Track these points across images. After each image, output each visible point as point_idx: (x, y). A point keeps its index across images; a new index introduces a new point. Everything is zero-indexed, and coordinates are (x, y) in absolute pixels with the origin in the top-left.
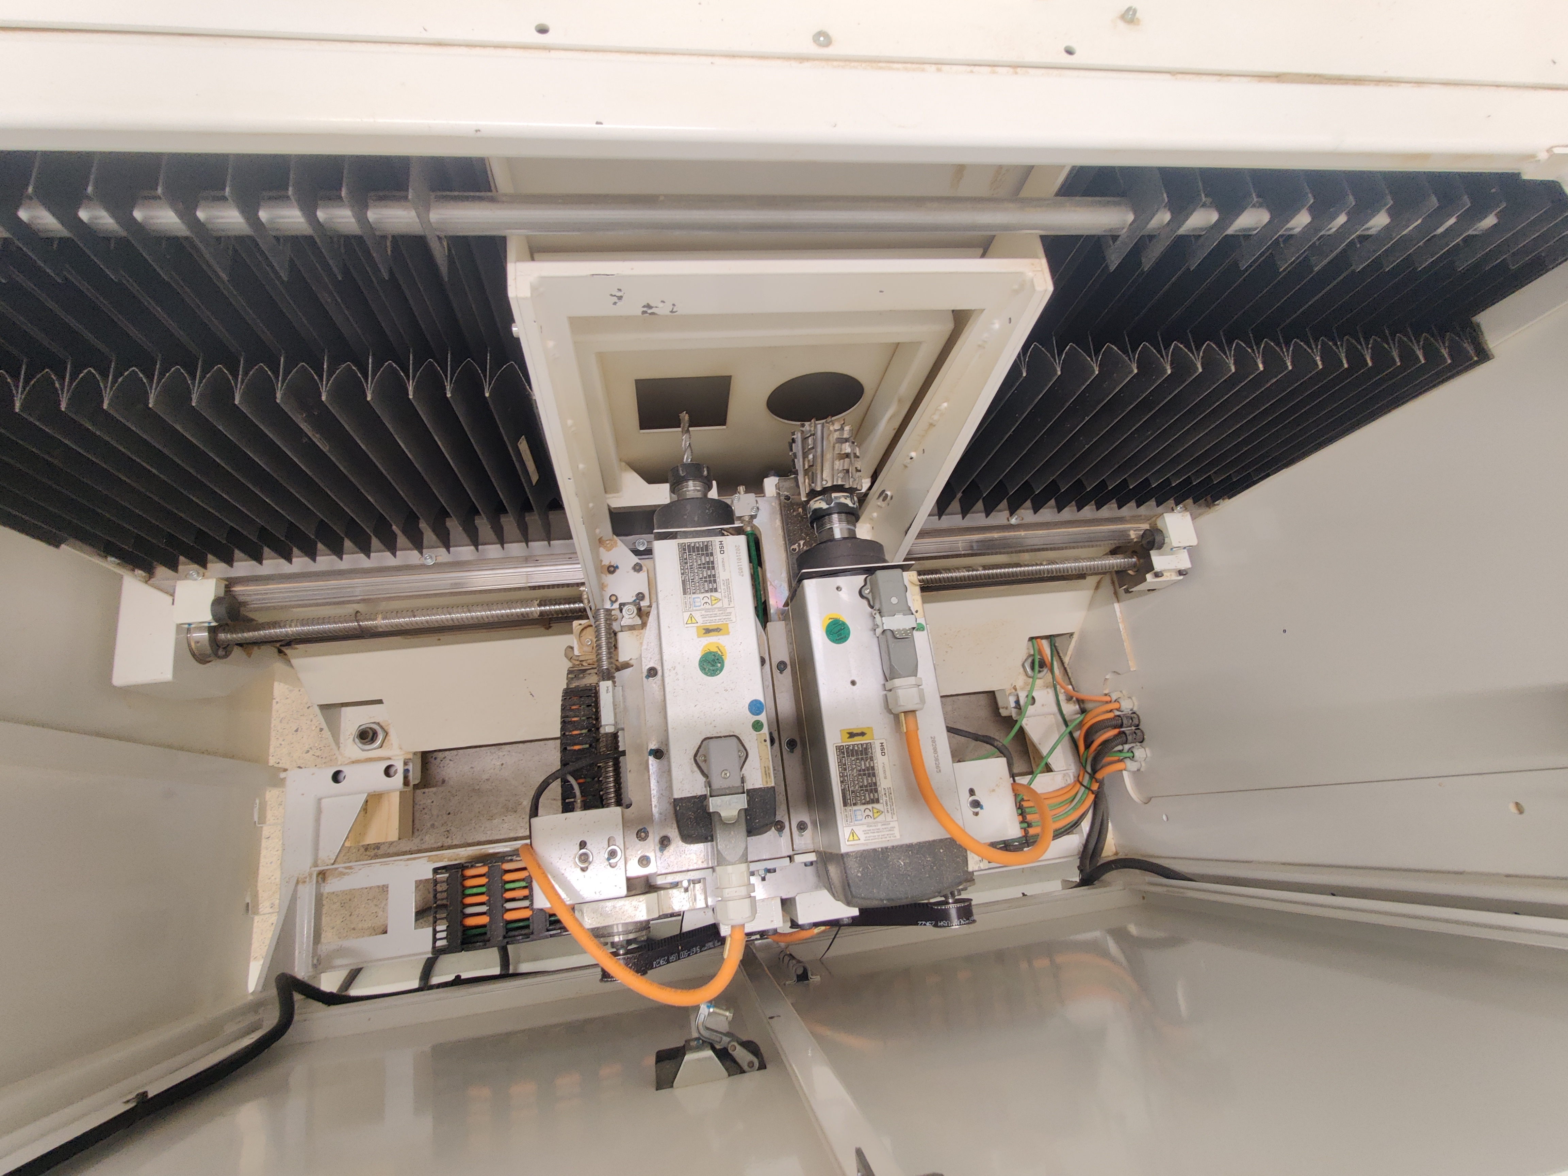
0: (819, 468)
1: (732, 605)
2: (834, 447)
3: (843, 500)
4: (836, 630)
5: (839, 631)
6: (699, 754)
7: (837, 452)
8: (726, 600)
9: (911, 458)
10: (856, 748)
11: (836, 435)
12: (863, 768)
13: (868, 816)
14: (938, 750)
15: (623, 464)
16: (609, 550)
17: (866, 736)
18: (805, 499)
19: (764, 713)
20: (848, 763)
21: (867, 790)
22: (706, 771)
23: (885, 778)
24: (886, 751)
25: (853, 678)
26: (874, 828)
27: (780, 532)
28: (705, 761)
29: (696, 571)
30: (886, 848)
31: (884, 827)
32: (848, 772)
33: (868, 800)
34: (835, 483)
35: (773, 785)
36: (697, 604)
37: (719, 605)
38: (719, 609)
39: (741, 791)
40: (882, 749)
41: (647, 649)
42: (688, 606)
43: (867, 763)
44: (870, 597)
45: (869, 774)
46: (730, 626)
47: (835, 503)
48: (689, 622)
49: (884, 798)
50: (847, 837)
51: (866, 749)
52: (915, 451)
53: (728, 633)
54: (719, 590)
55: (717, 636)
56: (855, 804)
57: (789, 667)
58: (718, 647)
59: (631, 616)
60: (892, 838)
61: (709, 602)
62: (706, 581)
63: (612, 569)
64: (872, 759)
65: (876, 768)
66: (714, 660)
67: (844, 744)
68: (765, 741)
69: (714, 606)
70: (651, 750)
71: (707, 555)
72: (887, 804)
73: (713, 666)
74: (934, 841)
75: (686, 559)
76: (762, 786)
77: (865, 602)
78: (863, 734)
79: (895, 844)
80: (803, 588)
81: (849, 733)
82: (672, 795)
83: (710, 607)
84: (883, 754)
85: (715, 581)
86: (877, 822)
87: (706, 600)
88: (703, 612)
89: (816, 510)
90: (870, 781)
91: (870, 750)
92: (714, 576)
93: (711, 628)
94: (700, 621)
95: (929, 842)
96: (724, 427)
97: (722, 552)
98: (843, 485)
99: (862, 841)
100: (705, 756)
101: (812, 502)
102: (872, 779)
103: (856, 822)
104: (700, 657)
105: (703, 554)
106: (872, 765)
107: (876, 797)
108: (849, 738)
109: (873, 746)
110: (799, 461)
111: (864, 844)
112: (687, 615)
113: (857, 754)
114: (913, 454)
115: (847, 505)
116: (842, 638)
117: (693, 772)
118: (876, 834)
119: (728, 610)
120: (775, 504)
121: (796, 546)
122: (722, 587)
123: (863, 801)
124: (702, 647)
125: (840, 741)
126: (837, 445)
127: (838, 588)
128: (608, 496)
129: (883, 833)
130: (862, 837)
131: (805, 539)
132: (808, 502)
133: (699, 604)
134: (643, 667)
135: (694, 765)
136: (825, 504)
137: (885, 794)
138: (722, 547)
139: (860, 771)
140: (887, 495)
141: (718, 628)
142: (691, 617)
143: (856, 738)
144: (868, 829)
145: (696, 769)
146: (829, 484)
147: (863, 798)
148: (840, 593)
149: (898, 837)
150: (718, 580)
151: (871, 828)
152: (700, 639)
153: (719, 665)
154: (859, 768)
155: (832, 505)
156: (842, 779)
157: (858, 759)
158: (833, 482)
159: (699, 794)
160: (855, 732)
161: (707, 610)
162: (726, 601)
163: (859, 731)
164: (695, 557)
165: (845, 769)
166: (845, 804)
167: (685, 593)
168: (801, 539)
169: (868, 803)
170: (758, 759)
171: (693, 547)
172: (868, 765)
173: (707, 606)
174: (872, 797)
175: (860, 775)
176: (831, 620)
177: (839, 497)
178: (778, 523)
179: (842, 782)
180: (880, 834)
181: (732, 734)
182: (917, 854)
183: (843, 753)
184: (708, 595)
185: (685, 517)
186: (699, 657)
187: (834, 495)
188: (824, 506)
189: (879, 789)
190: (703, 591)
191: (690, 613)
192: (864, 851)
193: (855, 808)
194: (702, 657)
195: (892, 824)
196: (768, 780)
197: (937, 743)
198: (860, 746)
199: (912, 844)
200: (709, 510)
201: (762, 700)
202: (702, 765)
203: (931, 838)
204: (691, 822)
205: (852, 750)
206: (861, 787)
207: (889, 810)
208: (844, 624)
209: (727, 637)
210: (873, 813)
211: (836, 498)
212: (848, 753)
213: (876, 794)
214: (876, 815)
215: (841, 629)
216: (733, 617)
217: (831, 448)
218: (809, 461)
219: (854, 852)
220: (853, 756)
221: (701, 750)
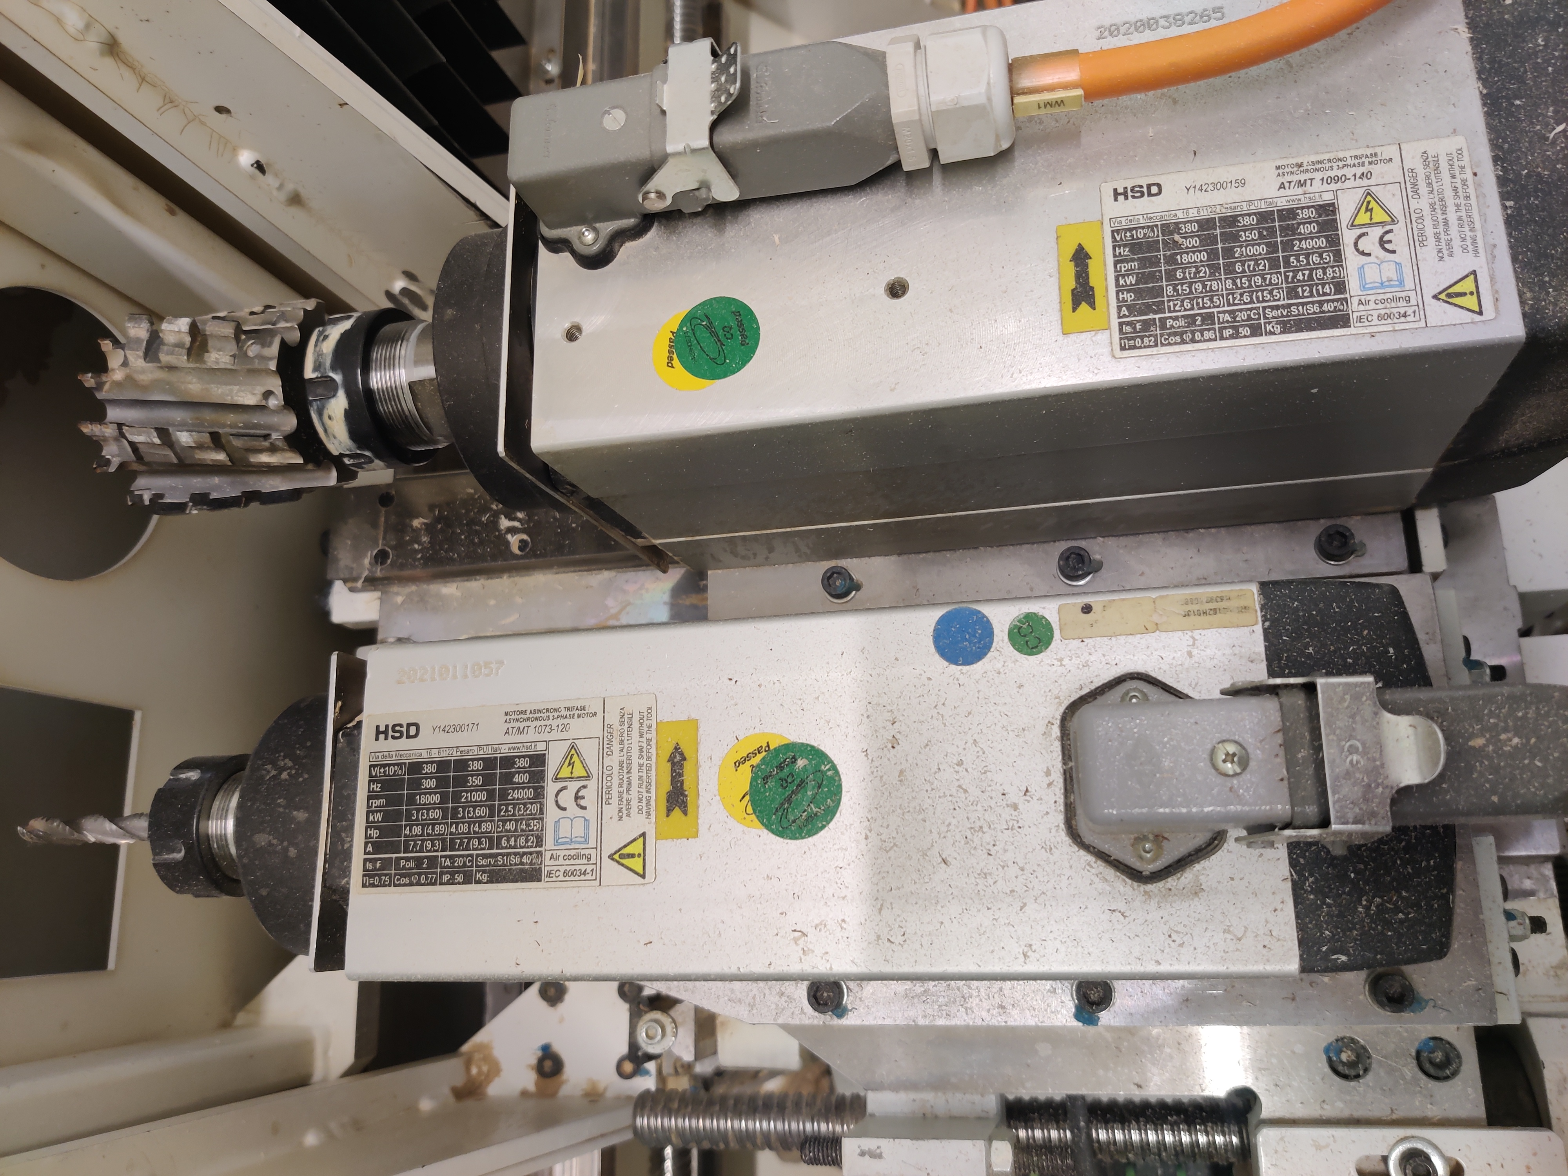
0: (231, 418)
1: (597, 707)
2: (171, 368)
3: (328, 347)
4: (708, 342)
5: (714, 334)
6: (1137, 865)
7: (181, 359)
8: (574, 723)
9: (259, 166)
10: (1132, 280)
11: (137, 360)
12: (1204, 256)
13: (1382, 242)
14: (1144, 16)
15: (241, 1018)
16: (495, 1069)
17: (1088, 248)
18: (334, 474)
19: (988, 610)
20: (1186, 309)
21: (1288, 246)
22: (1200, 839)
23: (1241, 183)
24: (1144, 182)
25: (881, 291)
26: (1428, 223)
27: (476, 585)
28: (1159, 839)
29: (464, 828)
30: (1502, 181)
31: (1423, 189)
32: (1220, 310)
33: (1322, 242)
34: (273, 366)
35: (1254, 588)
36: (579, 830)
37: (589, 751)
38: (604, 749)
39: (1299, 700)
40: (1138, 192)
41: (752, 1006)
42: (581, 865)
43: (1186, 243)
44: (608, 227)
45: (1226, 237)
46: (665, 715)
47: (333, 368)
48: (636, 864)
49: (1317, 186)
50: (1468, 316)
51: (1135, 247)
52: (235, 150)
53: (693, 724)
54: (541, 747)
55: (697, 765)
56: (1340, 287)
57: (844, 563)
58: (738, 764)
59: (669, 1028)
60: (1466, 162)
61: (573, 786)
62: (503, 795)
63: (548, 1064)
64: (1171, 228)
65: (1205, 214)
66: (784, 782)
67: (1115, 322)
68: (1087, 609)
69: (594, 769)
70: (1078, 1016)
71: (415, 784)
72: (1337, 179)
73: (802, 784)
74: (1472, 25)
75: (419, 861)
76: (1259, 629)
77: (628, 250)
78: (1081, 257)
79: (1484, 153)
80: (561, 455)
81: (1076, 306)
82: (1281, 979)
83: (592, 784)
84: (1153, 190)
85: (508, 762)
86: (1408, 213)
87: (566, 799)
88: (611, 810)
89: (354, 434)
90: (1255, 235)
91: (1140, 234)
92: (489, 763)
93: (667, 787)
94: (637, 823)
95: (1475, 42)
96: (138, 716)
97: (411, 730)
98: (284, 345)
99: (1480, 264)
100: (1141, 839)
101: (334, 449)
102: (1246, 229)
103: (1409, 284)
104: (765, 833)
105: (411, 800)
106: (1194, 227)
107: (1312, 213)
108: (1093, 305)
109: (1124, 224)
110: (217, 488)
111: (1492, 258)
112: (610, 869)
113: (1152, 277)
114: (246, 158)
115: (345, 336)
116: (740, 325)
117: (1197, 891)
118: (1452, 217)
119: (613, 718)
120: (400, 594)
121: (514, 540)
122: (531, 736)
123: (1328, 257)
124: (732, 823)
125: (1103, 337)
126: (164, 358)
127: (572, 334)
128: (318, 1074)
129: (1449, 193)
130: (1462, 263)
131: (496, 515)
132: (337, 461)
133: (579, 824)
134: (807, 1022)
135: (1171, 882)
136: (333, 401)
137: (1301, 184)
138: (395, 731)
139: (1214, 269)
140: (405, 291)
141: (671, 759)
142: (620, 856)
143: (1094, 280)
144: (1431, 241)
145: (1187, 877)
146: (276, 384)
147: (1315, 258)
148: (586, 328)
149: (1459, 141)
150: (505, 751)
151: (1429, 231)
152: (702, 829)
153: (801, 763)
154: (1205, 271)
155: (338, 377)
156: (1246, 331)
157: (1171, 276)
158: (268, 372)
159: (1284, 868)
160: (1071, 283)
161: (604, 798)
162: (578, 728)
163: (1070, 269)
164: (417, 830)
165: (1209, 318)
166: (1340, 320)
167: (532, 875)
168: (495, 523)
169: (1334, 242)
170: (1150, 639)
171: (383, 832)
172: (1195, 242)
173: (590, 795)
174: (1313, 228)
175: (1229, 269)
176: (676, 362)
177: (319, 355)
178: (450, 589)
179: (1256, 331)
180: (1450, 202)
181: (1056, 731)
182: (1521, 80)
183: (1147, 325)
184: (551, 788)
185: (292, 852)
186: (767, 836)
187: (309, 373)
188: (339, 404)
189: (1282, 203)
190: (534, 808)
191: (606, 861)
192: (1514, 259)
193: (1353, 286)
194: (768, 827)
195: (1413, 161)
196: (1234, 604)
197: (1119, 20)
198: (1124, 267)
199: (1484, 97)
200: (282, 769)
201: (937, 614)
202: (1172, 852)
203: (1465, 34)
204: (1397, 910)
205: (1139, 293)
206: (1274, 264)
207: (1359, 171)
208: (691, 318)
209: (704, 730)
210: (1371, 225)
211: (317, 367)
212: (1148, 309)
213: (1303, 214)
214: (1379, 215)
215: (710, 328)
216: (636, 707)
217: (173, 377)
218: (200, 447)
219: (1521, 295)
220: (1159, 292)
221: (1116, 853)
